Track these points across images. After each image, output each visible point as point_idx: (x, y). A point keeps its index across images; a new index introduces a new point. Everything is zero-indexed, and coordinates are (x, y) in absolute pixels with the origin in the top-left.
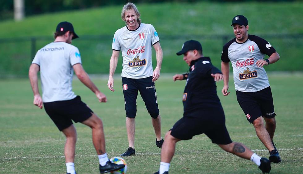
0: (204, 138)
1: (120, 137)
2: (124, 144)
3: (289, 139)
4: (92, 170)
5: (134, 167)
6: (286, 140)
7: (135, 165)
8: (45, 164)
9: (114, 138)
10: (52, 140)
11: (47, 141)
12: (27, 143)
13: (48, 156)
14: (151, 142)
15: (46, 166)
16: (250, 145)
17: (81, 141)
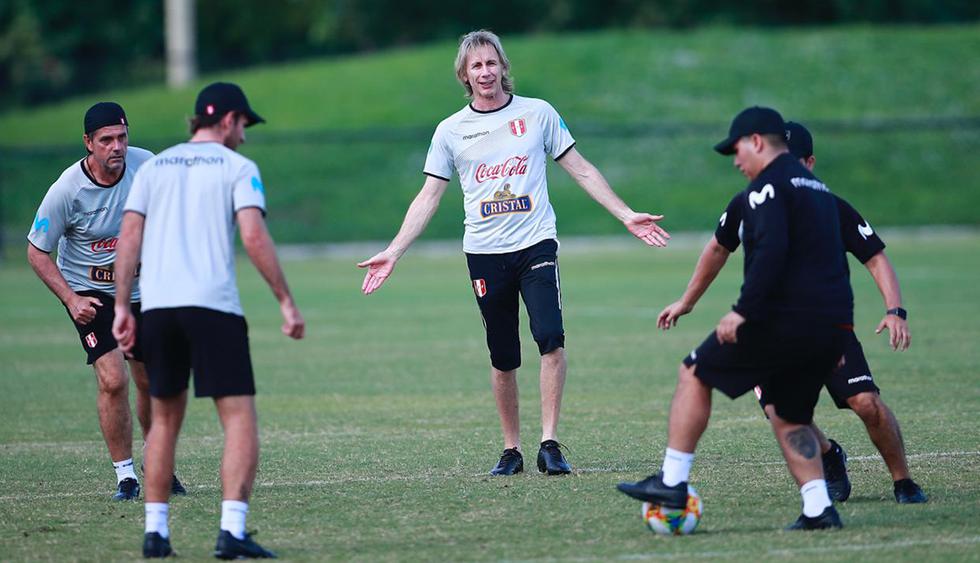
0: (723, 421)
1: (478, 424)
2: (491, 442)
3: (971, 423)
4: (397, 521)
5: (522, 509)
6: (963, 425)
7: (525, 505)
8: (261, 506)
9: (462, 426)
10: (283, 433)
11: (266, 437)
12: (208, 444)
13: (270, 480)
14: (571, 438)
15: (264, 510)
16: (858, 441)
17: (364, 436)
